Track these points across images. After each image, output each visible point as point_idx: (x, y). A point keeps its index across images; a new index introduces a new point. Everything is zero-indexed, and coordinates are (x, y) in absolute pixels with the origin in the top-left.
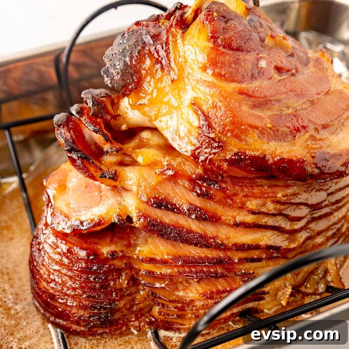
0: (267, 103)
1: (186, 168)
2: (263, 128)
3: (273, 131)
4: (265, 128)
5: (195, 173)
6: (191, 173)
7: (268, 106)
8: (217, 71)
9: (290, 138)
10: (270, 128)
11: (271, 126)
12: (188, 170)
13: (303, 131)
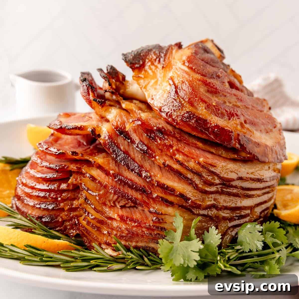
0: (217, 94)
1: (150, 122)
2: (209, 104)
3: (216, 109)
4: (211, 104)
5: (156, 126)
6: (154, 125)
7: (217, 95)
8: (191, 65)
9: (226, 117)
10: (214, 106)
11: (215, 105)
12: (152, 124)
13: (236, 117)
